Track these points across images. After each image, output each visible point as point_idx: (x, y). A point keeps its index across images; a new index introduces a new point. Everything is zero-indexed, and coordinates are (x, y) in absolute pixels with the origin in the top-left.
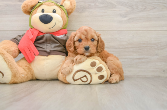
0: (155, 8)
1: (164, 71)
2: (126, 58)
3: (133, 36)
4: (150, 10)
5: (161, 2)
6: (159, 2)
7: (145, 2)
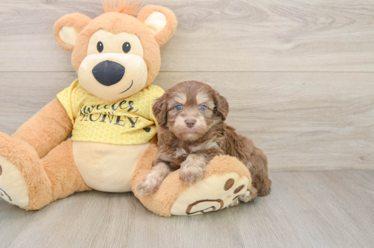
0: (353, 22)
1: (362, 158)
2: (286, 132)
3: (304, 84)
4: (342, 26)
5: (366, 9)
6: (362, 9)
7: (333, 8)
